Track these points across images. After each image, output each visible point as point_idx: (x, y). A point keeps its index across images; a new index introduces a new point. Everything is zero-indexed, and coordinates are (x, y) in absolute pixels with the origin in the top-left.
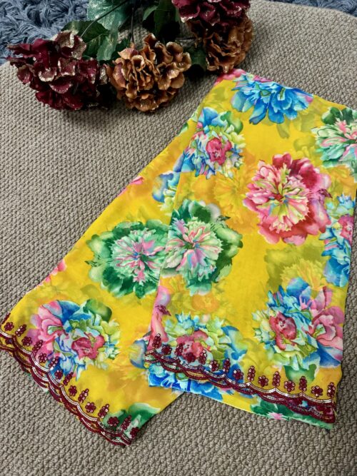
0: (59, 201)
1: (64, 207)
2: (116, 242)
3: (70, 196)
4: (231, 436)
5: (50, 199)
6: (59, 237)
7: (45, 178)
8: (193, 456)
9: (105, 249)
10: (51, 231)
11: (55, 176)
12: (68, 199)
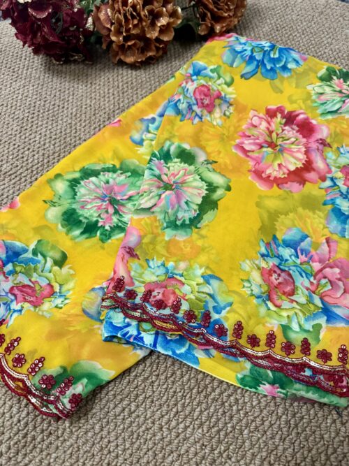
0: (25, 142)
1: (29, 149)
2: (82, 183)
3: (37, 138)
4: (209, 418)
5: (15, 140)
6: (18, 178)
7: (13, 121)
8: (155, 444)
9: (69, 189)
10: (11, 172)
11: (25, 120)
12: (35, 141)
